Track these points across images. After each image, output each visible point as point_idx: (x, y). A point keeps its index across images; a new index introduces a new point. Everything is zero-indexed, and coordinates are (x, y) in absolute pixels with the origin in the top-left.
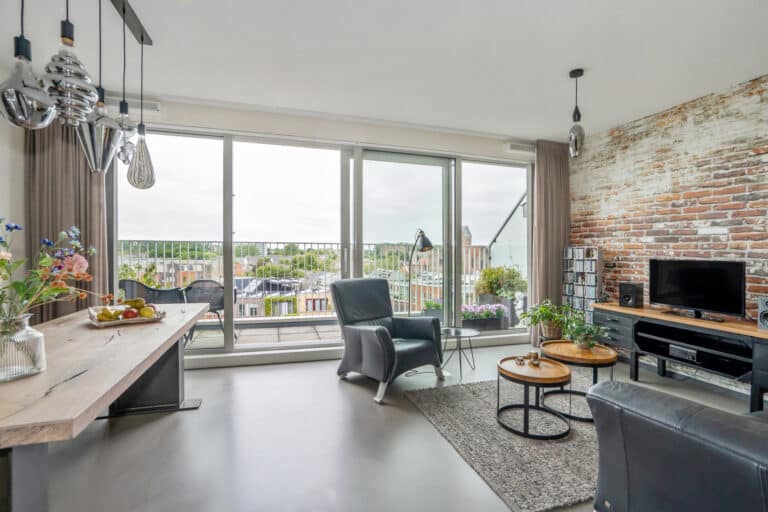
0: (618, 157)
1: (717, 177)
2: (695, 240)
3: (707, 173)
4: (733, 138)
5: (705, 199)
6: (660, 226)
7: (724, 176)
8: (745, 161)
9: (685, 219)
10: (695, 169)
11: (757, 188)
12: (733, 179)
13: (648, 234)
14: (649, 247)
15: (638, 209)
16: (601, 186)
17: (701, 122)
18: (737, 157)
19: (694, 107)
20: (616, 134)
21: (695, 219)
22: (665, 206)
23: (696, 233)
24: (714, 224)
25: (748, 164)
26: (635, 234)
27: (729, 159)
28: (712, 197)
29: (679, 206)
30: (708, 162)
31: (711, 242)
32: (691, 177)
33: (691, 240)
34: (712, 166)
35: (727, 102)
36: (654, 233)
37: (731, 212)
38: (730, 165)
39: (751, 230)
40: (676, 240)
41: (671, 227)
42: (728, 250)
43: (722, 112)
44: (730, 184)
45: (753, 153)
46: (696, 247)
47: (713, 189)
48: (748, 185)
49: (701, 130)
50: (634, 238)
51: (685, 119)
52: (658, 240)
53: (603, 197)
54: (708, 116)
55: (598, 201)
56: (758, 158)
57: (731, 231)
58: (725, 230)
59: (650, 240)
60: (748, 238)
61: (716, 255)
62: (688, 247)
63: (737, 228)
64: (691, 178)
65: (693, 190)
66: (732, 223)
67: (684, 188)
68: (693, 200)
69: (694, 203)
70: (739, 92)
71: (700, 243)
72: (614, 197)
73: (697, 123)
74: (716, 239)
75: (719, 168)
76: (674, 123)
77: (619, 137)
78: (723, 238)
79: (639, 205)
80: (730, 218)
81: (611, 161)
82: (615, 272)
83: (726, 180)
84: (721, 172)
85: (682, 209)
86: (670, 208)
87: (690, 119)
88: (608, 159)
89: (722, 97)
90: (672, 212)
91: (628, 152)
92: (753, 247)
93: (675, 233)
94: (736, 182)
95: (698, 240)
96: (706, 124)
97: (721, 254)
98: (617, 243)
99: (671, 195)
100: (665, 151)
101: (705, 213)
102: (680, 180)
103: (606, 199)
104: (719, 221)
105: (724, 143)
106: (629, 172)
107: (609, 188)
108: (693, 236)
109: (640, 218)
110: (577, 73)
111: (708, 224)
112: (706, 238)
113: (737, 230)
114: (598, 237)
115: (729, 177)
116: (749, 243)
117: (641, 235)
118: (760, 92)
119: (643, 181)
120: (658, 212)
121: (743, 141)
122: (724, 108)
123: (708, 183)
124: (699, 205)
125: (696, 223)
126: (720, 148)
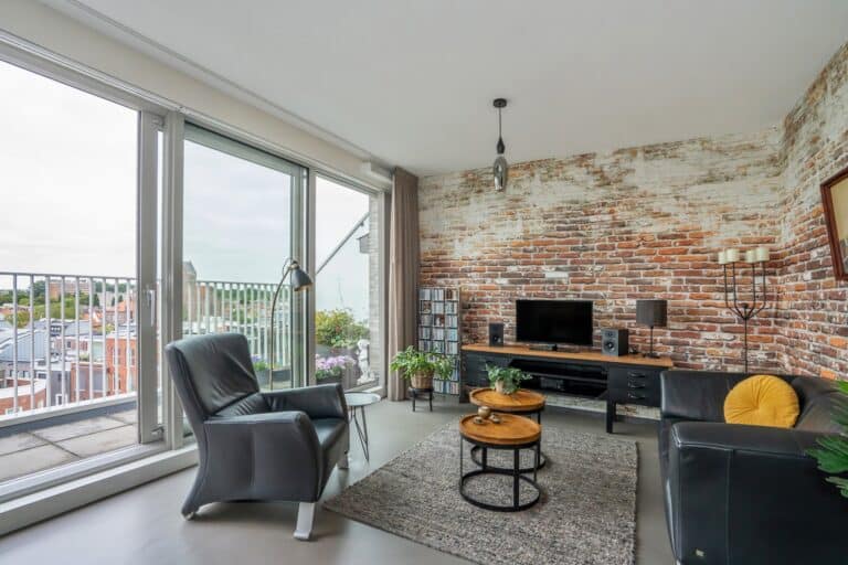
0: (472, 200)
1: (559, 229)
2: (543, 283)
3: (551, 225)
4: (569, 199)
5: (550, 247)
6: (513, 269)
7: (564, 229)
8: (579, 219)
9: (534, 263)
10: (542, 220)
11: (587, 242)
12: (570, 232)
13: (503, 276)
14: (504, 288)
15: (492, 251)
16: (455, 225)
17: (546, 181)
18: (573, 215)
19: (540, 166)
20: (470, 176)
21: (543, 264)
22: (518, 250)
23: (543, 276)
24: (558, 269)
25: (581, 222)
26: (489, 276)
27: (567, 216)
28: (556, 246)
29: (530, 252)
30: (551, 216)
31: (556, 285)
33: (539, 282)
34: (555, 219)
35: (565, 168)
36: (508, 276)
37: (569, 260)
38: (568, 220)
39: (584, 275)
40: (527, 282)
41: (523, 270)
42: (568, 291)
43: (561, 175)
44: (568, 236)
45: (583, 213)
46: (544, 288)
47: (556, 240)
48: (581, 239)
49: (546, 187)
50: (489, 280)
51: (533, 175)
52: (512, 282)
53: (458, 237)
54: (551, 177)
55: (451, 241)
56: (586, 218)
57: (570, 276)
58: (566, 275)
59: (505, 281)
60: (582, 282)
61: (560, 295)
62: (537, 289)
63: (575, 272)
64: (538, 227)
65: (540, 239)
66: (571, 269)
67: (534, 236)
68: (540, 247)
69: (542, 250)
70: (572, 162)
71: (547, 285)
72: (468, 239)
73: (543, 181)
74: (560, 282)
75: (560, 222)
76: (524, 177)
77: (473, 180)
78: (564, 281)
79: (493, 249)
80: (569, 265)
81: (465, 202)
82: (471, 313)
83: (565, 232)
84: (562, 225)
85: (532, 255)
86: (521, 253)
87: (537, 176)
88: (463, 199)
89: (560, 163)
90: (523, 257)
91: (483, 196)
92: (585, 289)
93: (527, 276)
94: (573, 235)
95: (546, 282)
96: (549, 183)
97: (564, 295)
98: (472, 285)
99: (522, 241)
100: (517, 201)
101: (551, 259)
102: (531, 228)
103: (460, 240)
104: (561, 266)
105: (563, 202)
106: (484, 215)
107: (463, 229)
108: (541, 279)
109: (495, 261)
110: (500, 103)
111: (553, 269)
112: (551, 281)
113: (575, 275)
114: (451, 277)
115: (568, 230)
116: (583, 286)
117: (496, 277)
118: (587, 166)
119: (497, 226)
120: (511, 256)
121: (577, 203)
122: (563, 172)
123: (552, 233)
124: (546, 252)
125: (543, 267)
126: (561, 205)
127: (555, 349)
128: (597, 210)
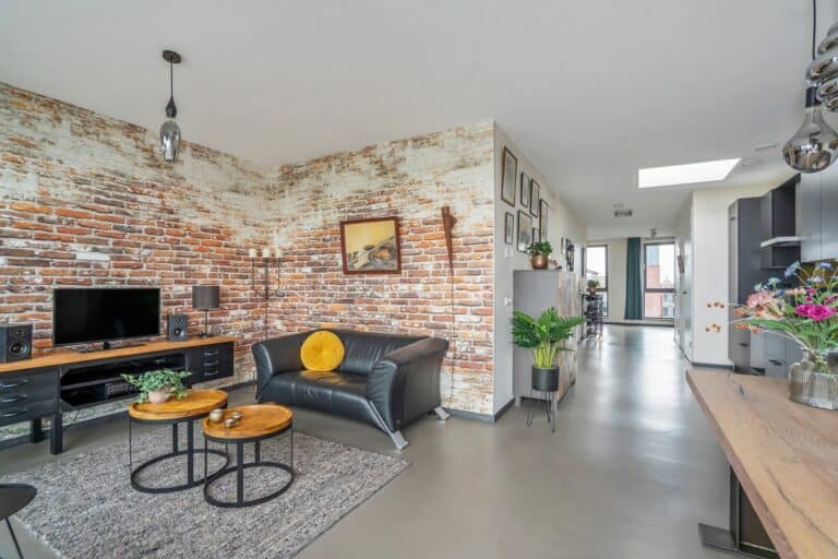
1: (97, 201)
2: (72, 266)
3: (87, 194)
4: (114, 169)
5: (85, 221)
6: (16, 243)
7: (105, 203)
8: (124, 194)
9: (59, 239)
10: (72, 184)
11: (133, 222)
12: (113, 208)
17: (80, 135)
18: (117, 189)
19: (70, 112)
21: (73, 242)
22: (27, 217)
23: (74, 258)
24: (95, 250)
25: (127, 199)
27: (110, 187)
28: (93, 220)
29: (52, 222)
30: (88, 183)
31: (92, 269)
32: (66, 193)
33: (66, 265)
34: (93, 188)
35: (109, 130)
36: (7, 252)
37: (111, 240)
38: (111, 193)
39: (129, 259)
40: (46, 264)
41: (38, 247)
42: (110, 277)
43: (102, 137)
44: (111, 212)
45: (129, 190)
46: (74, 273)
47: (94, 213)
48: (127, 218)
49: (80, 144)
51: (58, 119)
52: (13, 263)
54: (88, 133)
56: (133, 196)
57: (112, 258)
58: (106, 257)
60: (127, 267)
61: (98, 282)
62: (64, 273)
63: (118, 257)
64: (68, 193)
65: (69, 208)
66: (113, 251)
67: (59, 202)
68: (69, 219)
69: (71, 223)
70: (119, 127)
71: (79, 270)
73: (75, 133)
74: (98, 266)
75: (99, 193)
76: (42, 116)
78: (105, 265)
80: (111, 246)
83: (106, 207)
84: (102, 197)
85: (54, 227)
86: (36, 222)
87: (65, 123)
89: (102, 121)
90: (37, 228)
92: (131, 275)
93: (45, 255)
94: (117, 212)
95: (77, 265)
96: (85, 139)
97: (103, 282)
99: (37, 206)
100: (28, 145)
101: (86, 236)
102: (52, 191)
104: (100, 247)
105: (104, 169)
108: (70, 261)
111: (89, 249)
112: (86, 265)
113: (118, 259)
115: (110, 205)
116: (128, 271)
118: (136, 139)
120: (12, 223)
121: (122, 176)
122: (106, 134)
123: (87, 204)
124: (76, 227)
125: (73, 246)
126: (102, 173)
127: (107, 347)
128: (146, 190)
